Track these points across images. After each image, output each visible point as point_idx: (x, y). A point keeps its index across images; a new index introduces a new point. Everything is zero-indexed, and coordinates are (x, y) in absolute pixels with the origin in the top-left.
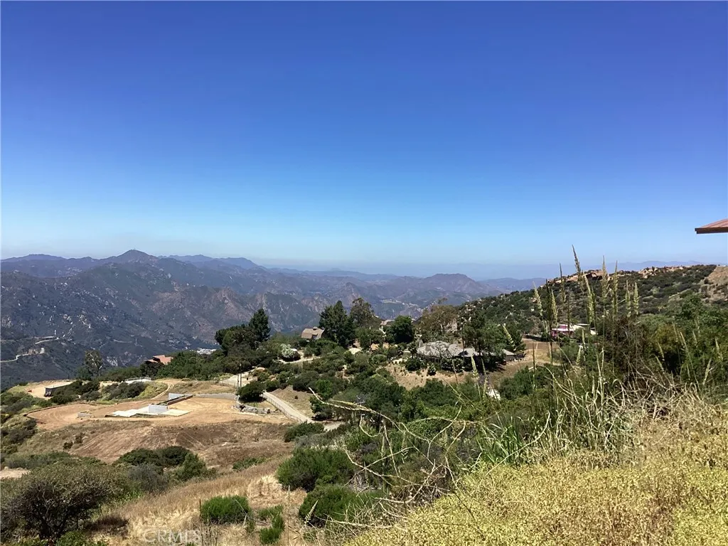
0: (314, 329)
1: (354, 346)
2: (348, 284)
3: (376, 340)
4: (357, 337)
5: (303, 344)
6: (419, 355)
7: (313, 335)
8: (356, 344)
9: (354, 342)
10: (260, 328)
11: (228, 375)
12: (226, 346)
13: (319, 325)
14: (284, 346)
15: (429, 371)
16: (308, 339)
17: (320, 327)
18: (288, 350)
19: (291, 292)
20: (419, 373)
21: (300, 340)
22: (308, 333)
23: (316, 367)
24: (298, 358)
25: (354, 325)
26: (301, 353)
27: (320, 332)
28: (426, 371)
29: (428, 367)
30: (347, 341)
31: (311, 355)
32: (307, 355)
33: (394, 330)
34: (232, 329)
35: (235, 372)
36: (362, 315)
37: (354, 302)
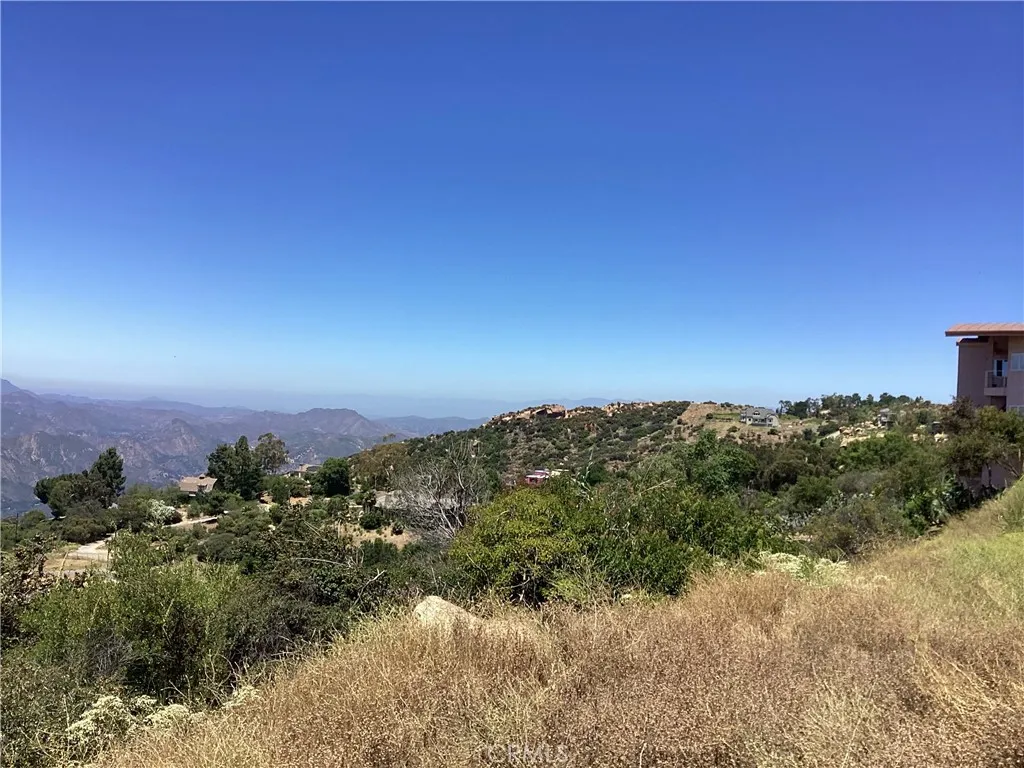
0: (201, 478)
1: (263, 502)
2: (175, 421)
3: (295, 492)
4: (266, 489)
5: (185, 499)
6: (380, 509)
7: (200, 487)
8: (265, 497)
9: (261, 495)
10: (111, 477)
11: (74, 545)
12: (58, 504)
13: (207, 471)
14: (155, 503)
15: (394, 529)
16: (191, 492)
17: (209, 475)
18: (160, 508)
19: (80, 432)
20: (379, 532)
21: (179, 494)
22: (190, 483)
23: (229, 528)
24: (177, 519)
25: (262, 472)
26: (183, 512)
27: (211, 482)
28: (390, 529)
29: (392, 524)
30: (254, 494)
31: (198, 516)
32: (191, 516)
33: (324, 476)
34: (63, 477)
35: (83, 542)
36: (273, 456)
37: (260, 439)
